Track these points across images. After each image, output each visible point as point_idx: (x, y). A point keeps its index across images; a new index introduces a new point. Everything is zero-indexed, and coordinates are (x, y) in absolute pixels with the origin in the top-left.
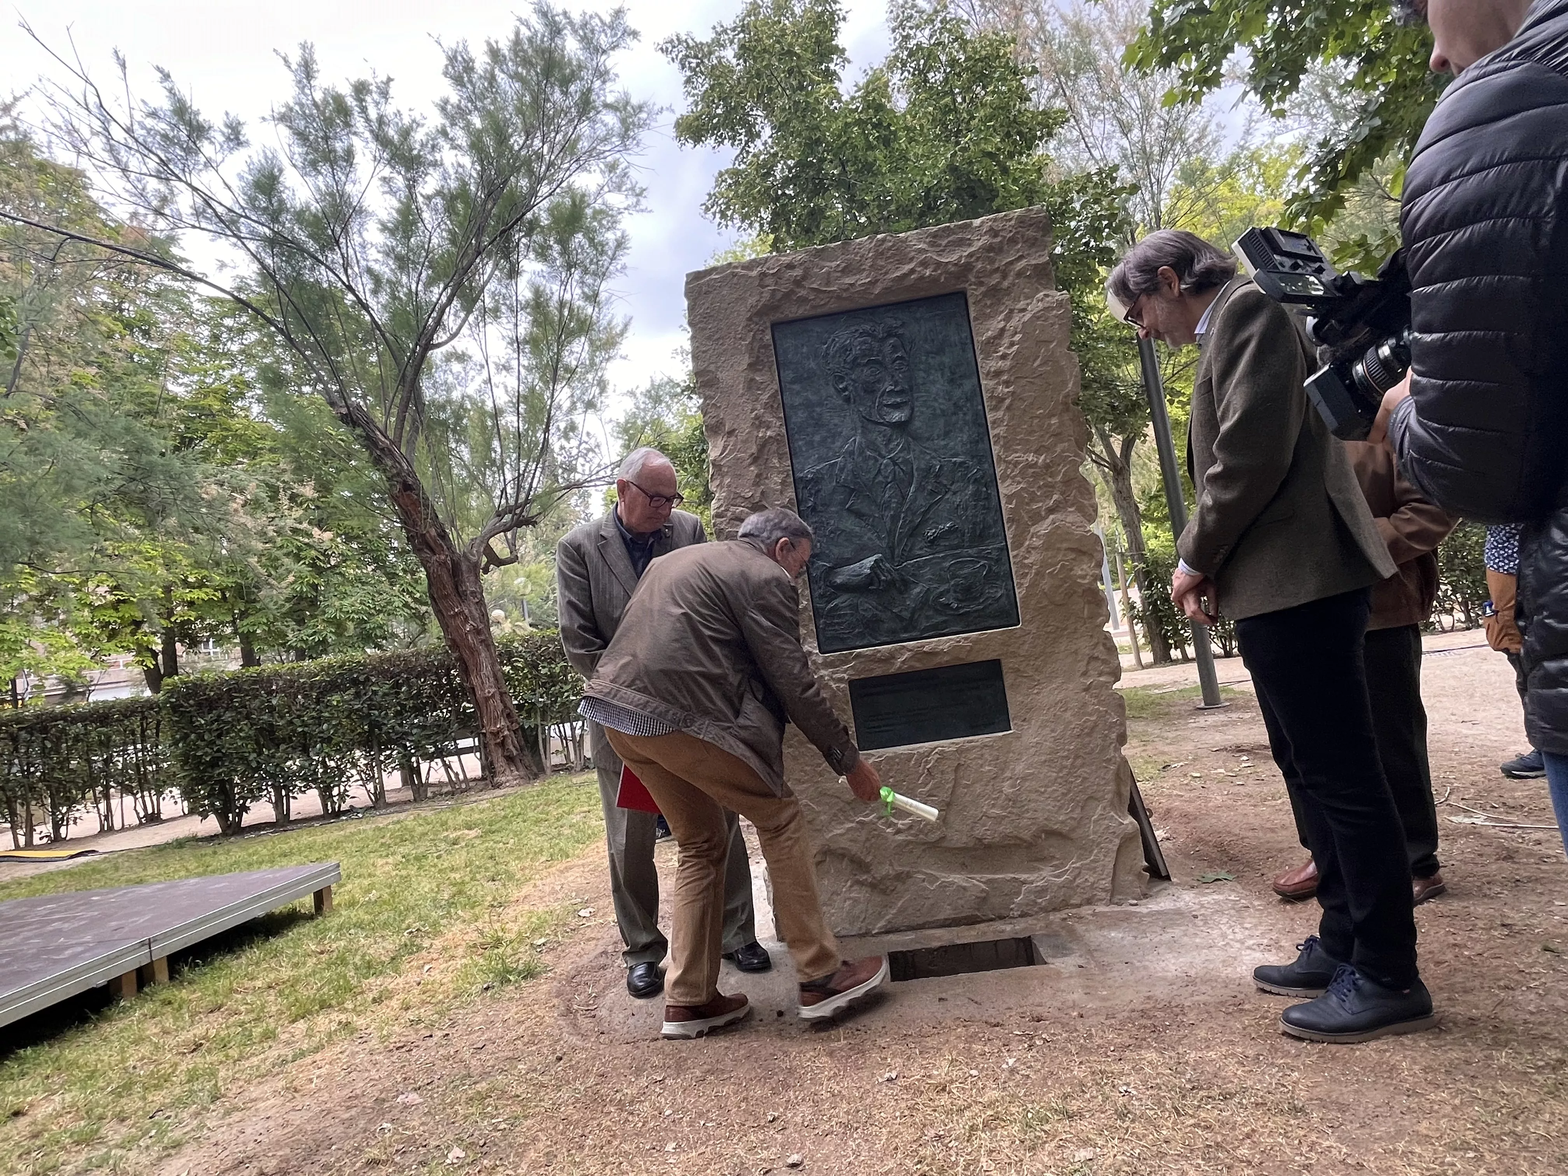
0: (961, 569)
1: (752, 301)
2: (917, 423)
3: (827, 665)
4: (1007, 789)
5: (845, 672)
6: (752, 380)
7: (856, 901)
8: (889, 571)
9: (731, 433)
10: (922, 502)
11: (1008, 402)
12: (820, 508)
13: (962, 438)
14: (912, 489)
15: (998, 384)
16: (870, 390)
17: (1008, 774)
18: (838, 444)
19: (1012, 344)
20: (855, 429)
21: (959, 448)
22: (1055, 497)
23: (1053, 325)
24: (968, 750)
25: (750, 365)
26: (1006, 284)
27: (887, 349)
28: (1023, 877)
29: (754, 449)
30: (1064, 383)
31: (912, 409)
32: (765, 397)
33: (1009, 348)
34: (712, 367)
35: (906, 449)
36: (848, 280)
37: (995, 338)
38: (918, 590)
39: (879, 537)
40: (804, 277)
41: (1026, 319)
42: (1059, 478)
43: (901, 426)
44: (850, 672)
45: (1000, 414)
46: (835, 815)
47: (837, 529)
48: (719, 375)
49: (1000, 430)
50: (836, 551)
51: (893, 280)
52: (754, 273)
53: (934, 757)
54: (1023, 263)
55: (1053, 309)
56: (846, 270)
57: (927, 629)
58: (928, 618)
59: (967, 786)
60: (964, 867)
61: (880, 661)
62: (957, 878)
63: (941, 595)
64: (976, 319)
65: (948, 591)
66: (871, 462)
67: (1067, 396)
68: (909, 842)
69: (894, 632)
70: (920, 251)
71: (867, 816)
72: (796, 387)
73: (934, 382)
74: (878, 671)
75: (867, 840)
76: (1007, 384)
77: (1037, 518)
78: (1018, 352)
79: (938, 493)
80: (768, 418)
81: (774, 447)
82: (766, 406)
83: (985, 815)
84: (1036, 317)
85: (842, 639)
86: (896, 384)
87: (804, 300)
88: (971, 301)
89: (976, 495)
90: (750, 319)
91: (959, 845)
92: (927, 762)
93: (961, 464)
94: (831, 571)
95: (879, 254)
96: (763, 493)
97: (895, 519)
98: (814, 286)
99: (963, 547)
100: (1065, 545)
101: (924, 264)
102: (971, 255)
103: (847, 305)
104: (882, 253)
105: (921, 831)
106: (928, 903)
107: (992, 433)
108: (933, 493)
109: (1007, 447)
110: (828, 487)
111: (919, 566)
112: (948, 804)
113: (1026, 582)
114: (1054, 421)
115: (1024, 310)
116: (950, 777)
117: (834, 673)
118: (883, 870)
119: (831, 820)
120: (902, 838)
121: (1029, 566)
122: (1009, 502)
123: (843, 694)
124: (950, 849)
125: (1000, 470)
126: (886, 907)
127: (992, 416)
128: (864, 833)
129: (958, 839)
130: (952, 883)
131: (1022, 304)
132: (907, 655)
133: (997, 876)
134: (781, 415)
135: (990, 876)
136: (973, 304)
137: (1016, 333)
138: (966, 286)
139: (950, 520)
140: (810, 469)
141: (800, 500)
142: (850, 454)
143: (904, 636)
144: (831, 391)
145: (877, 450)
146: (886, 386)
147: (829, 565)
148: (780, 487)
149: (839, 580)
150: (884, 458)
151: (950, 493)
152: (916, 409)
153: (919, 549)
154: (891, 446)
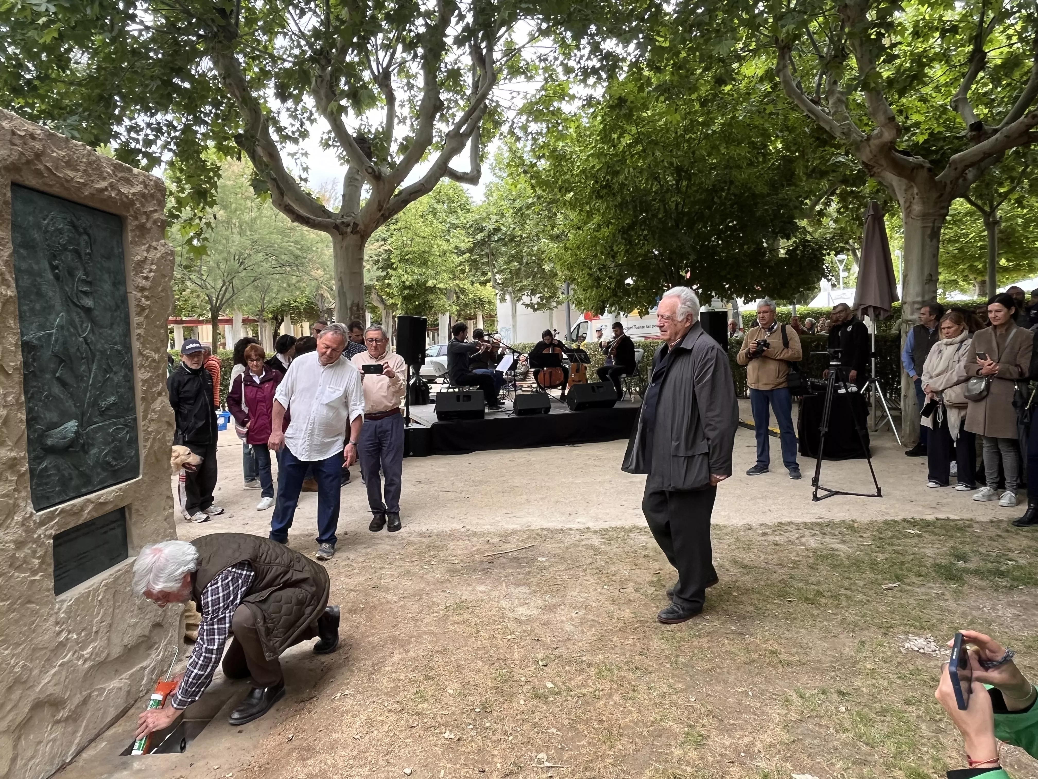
0: (118, 434)
3: (40, 524)
5: (52, 528)
7: (54, 740)
8: (83, 435)
10: (99, 378)
11: (147, 311)
12: (38, 373)
13: (118, 330)
15: (142, 297)
18: (53, 317)
19: (151, 271)
20: (62, 305)
23: (168, 265)
24: (119, 577)
26: (148, 225)
27: (83, 244)
28: (144, 664)
31: (94, 299)
32: (6, 254)
33: (149, 273)
35: (92, 332)
36: (71, 174)
37: (142, 262)
38: (94, 451)
39: (75, 405)
40: (42, 153)
41: (158, 255)
42: (160, 372)
43: (89, 312)
44: (55, 528)
45: (141, 319)
46: (43, 666)
47: (50, 395)
49: (141, 331)
51: (95, 190)
53: (103, 589)
54: (155, 215)
55: (169, 254)
56: (69, 164)
57: (97, 483)
58: (98, 474)
59: (120, 606)
60: (117, 673)
61: (74, 513)
62: (115, 684)
63: (106, 455)
64: (131, 243)
65: (110, 451)
66: (73, 338)
68: (91, 668)
69: (77, 488)
70: (109, 174)
71: (66, 655)
74: (73, 523)
75: (66, 678)
76: (147, 298)
77: (154, 400)
78: (155, 278)
79: (108, 372)
80: (8, 277)
81: (11, 308)
82: (6, 263)
83: (128, 626)
84: (162, 257)
85: (48, 498)
86: (86, 274)
87: (38, 173)
88: (130, 227)
89: (125, 376)
91: (116, 656)
92: (98, 596)
93: (119, 351)
94: (44, 434)
95: (90, 163)
97: (85, 390)
98: (48, 165)
99: (118, 417)
100: (165, 420)
101: (112, 186)
102: (134, 194)
103: (65, 194)
105: (96, 655)
106: (101, 712)
107: (136, 332)
109: (143, 345)
110: (47, 354)
111: (95, 431)
112: (111, 625)
113: (148, 444)
114: (162, 331)
115: (156, 249)
116: (111, 603)
117: (46, 530)
118: (77, 699)
119: (41, 672)
120: (87, 665)
121: (150, 433)
122: (143, 386)
123: (51, 549)
124: (111, 661)
125: (138, 360)
126: (75, 732)
127: (135, 319)
128: (64, 673)
129: (116, 651)
130: (113, 689)
131: (154, 244)
132: (91, 507)
133: (132, 671)
134: (14, 276)
135: (130, 672)
136: (131, 231)
137: (153, 264)
138: (128, 215)
139: (113, 395)
140: (33, 335)
141: (26, 364)
142: (61, 327)
143: (84, 490)
144: (47, 266)
145: (75, 328)
146: (80, 274)
147: (44, 428)
148: (13, 348)
149: (49, 442)
150: (80, 336)
151: (113, 373)
152: (96, 300)
153: (96, 417)
154: (84, 327)
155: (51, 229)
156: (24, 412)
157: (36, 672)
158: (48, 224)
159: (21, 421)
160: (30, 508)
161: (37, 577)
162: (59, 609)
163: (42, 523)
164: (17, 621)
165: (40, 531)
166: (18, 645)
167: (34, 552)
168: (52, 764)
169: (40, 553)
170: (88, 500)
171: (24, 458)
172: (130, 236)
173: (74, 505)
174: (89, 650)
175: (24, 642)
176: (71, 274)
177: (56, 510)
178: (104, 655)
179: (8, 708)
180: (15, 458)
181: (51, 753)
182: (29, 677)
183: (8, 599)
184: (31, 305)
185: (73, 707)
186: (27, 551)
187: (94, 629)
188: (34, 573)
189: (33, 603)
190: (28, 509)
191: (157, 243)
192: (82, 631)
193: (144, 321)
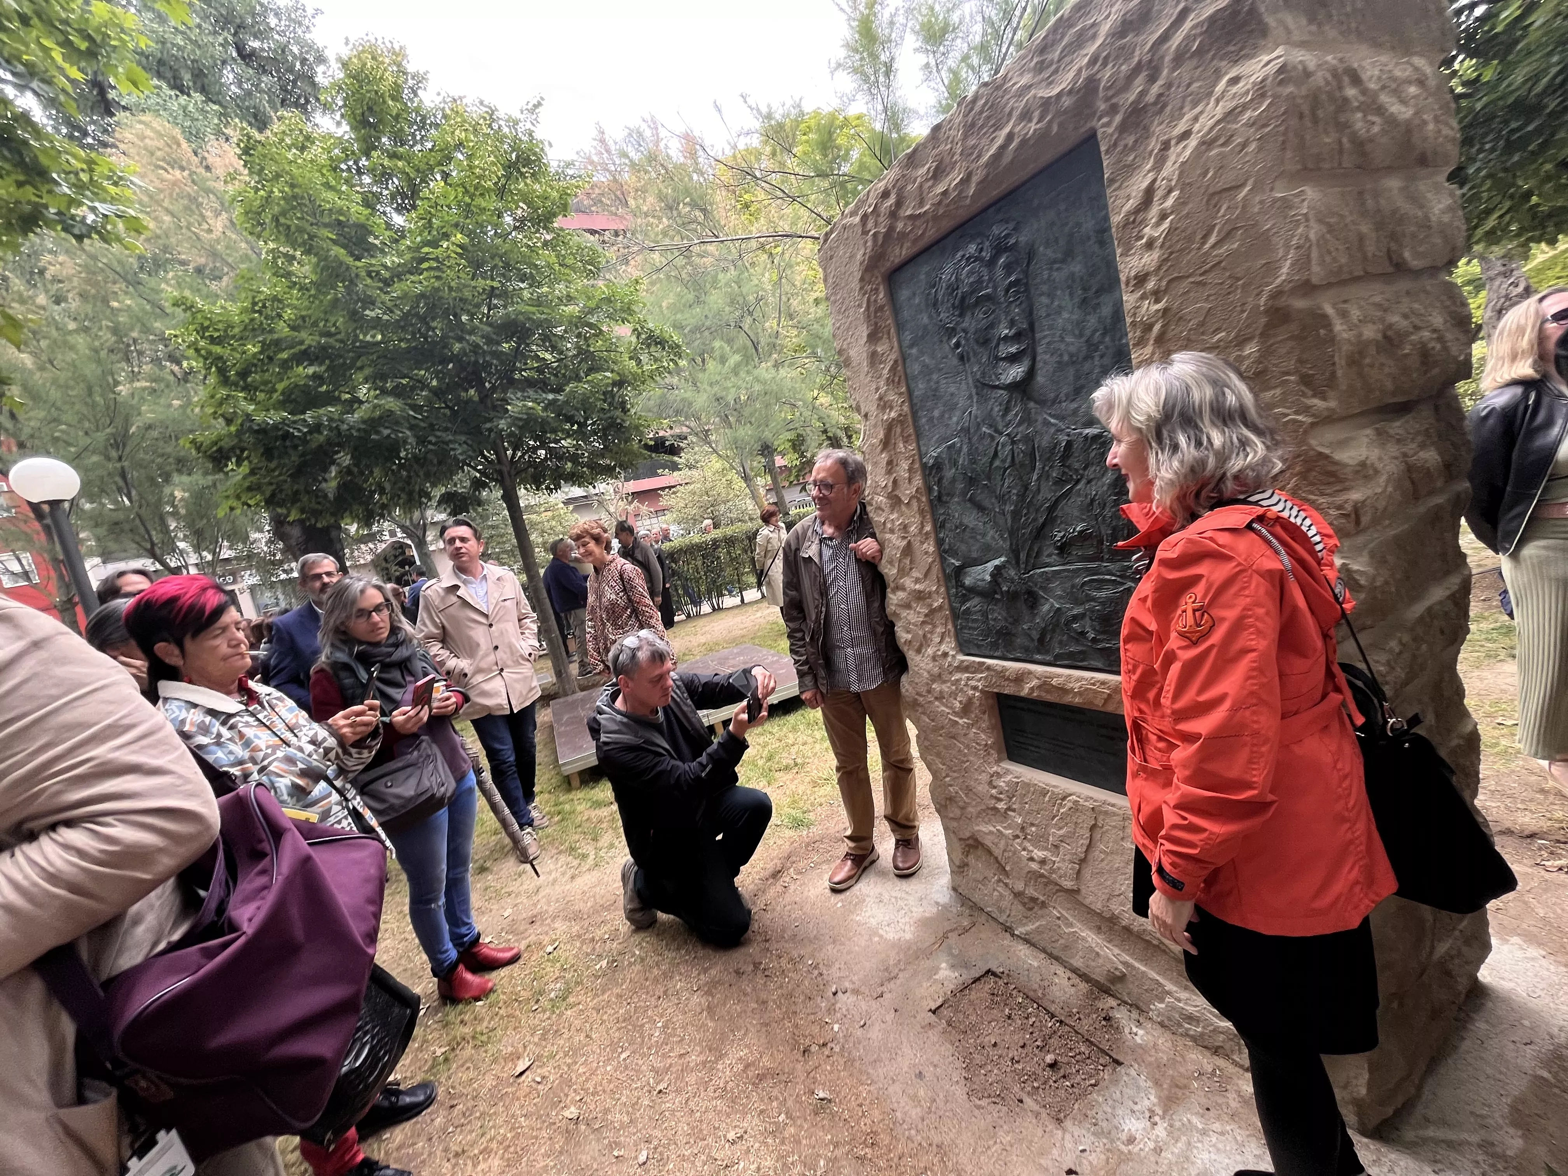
0: (1099, 589)
1: (859, 257)
2: (1040, 379)
3: (963, 668)
5: (979, 681)
6: (873, 353)
7: (1001, 896)
8: (1012, 581)
9: (866, 417)
10: (1047, 494)
11: (1157, 328)
12: (944, 498)
14: (1035, 477)
15: (1143, 297)
16: (985, 339)
18: (955, 419)
19: (1163, 217)
20: (970, 397)
23: (1244, 145)
24: (1106, 813)
25: (869, 336)
26: (1155, 89)
27: (999, 272)
29: (881, 435)
30: (1271, 268)
31: (1033, 359)
32: (886, 371)
33: (1158, 224)
35: (1027, 419)
37: (1137, 211)
38: (1046, 608)
39: (1002, 536)
40: (899, 204)
43: (1019, 387)
44: (983, 682)
46: (980, 813)
47: (961, 524)
50: (963, 547)
51: (987, 165)
52: (857, 219)
53: (1069, 803)
55: (1245, 107)
56: (937, 174)
57: (1058, 657)
58: (1061, 643)
61: (1008, 679)
62: (1092, 938)
63: (1075, 618)
65: (1082, 616)
66: (987, 441)
67: (1277, 294)
68: (1043, 875)
70: (1023, 92)
71: (1005, 828)
72: (914, 351)
73: (1060, 310)
75: (1005, 850)
76: (1157, 295)
78: (1171, 231)
79: (1066, 482)
80: (891, 397)
81: (899, 430)
82: (888, 382)
83: (1123, 894)
84: (1207, 144)
85: (978, 645)
86: (1012, 324)
87: (903, 235)
88: (1103, 149)
90: (862, 279)
91: (1095, 908)
92: (1061, 805)
93: (1096, 437)
94: (959, 571)
96: (895, 482)
97: (1016, 514)
98: (908, 213)
99: (1102, 560)
101: (1026, 116)
103: (947, 225)
104: (973, 125)
105: (1055, 871)
106: (1062, 941)
108: (1059, 482)
110: (949, 473)
111: (1049, 578)
112: (1083, 861)
115: (1186, 135)
116: (1085, 833)
117: (968, 679)
119: (978, 816)
120: (1034, 866)
123: (979, 703)
126: (1026, 918)
128: (1002, 842)
130: (1084, 939)
132: (1035, 683)
133: (1137, 965)
134: (903, 389)
135: (1131, 961)
136: (1107, 152)
137: (1170, 191)
138: (1094, 123)
139: (1083, 521)
140: (932, 453)
141: (929, 488)
142: (966, 432)
145: (993, 424)
146: (1004, 329)
147: (957, 563)
148: (907, 475)
149: (968, 581)
150: (1001, 434)
151: (1083, 481)
152: (1038, 358)
153: (1049, 556)
154: (1009, 418)
156: (932, 543)
159: (926, 553)
161: (960, 721)
162: (998, 775)
165: (957, 676)
166: (952, 769)
169: (961, 698)
170: (1030, 673)
171: (937, 591)
174: (1040, 854)
175: (957, 771)
176: (982, 338)
178: (1067, 884)
180: (920, 592)
182: (964, 808)
184: (929, 415)
185: (1016, 888)
186: (945, 688)
187: (1051, 839)
188: (956, 714)
189: (957, 742)
190: (944, 648)
191: (1198, 109)
192: (1032, 825)
193: (1153, 354)
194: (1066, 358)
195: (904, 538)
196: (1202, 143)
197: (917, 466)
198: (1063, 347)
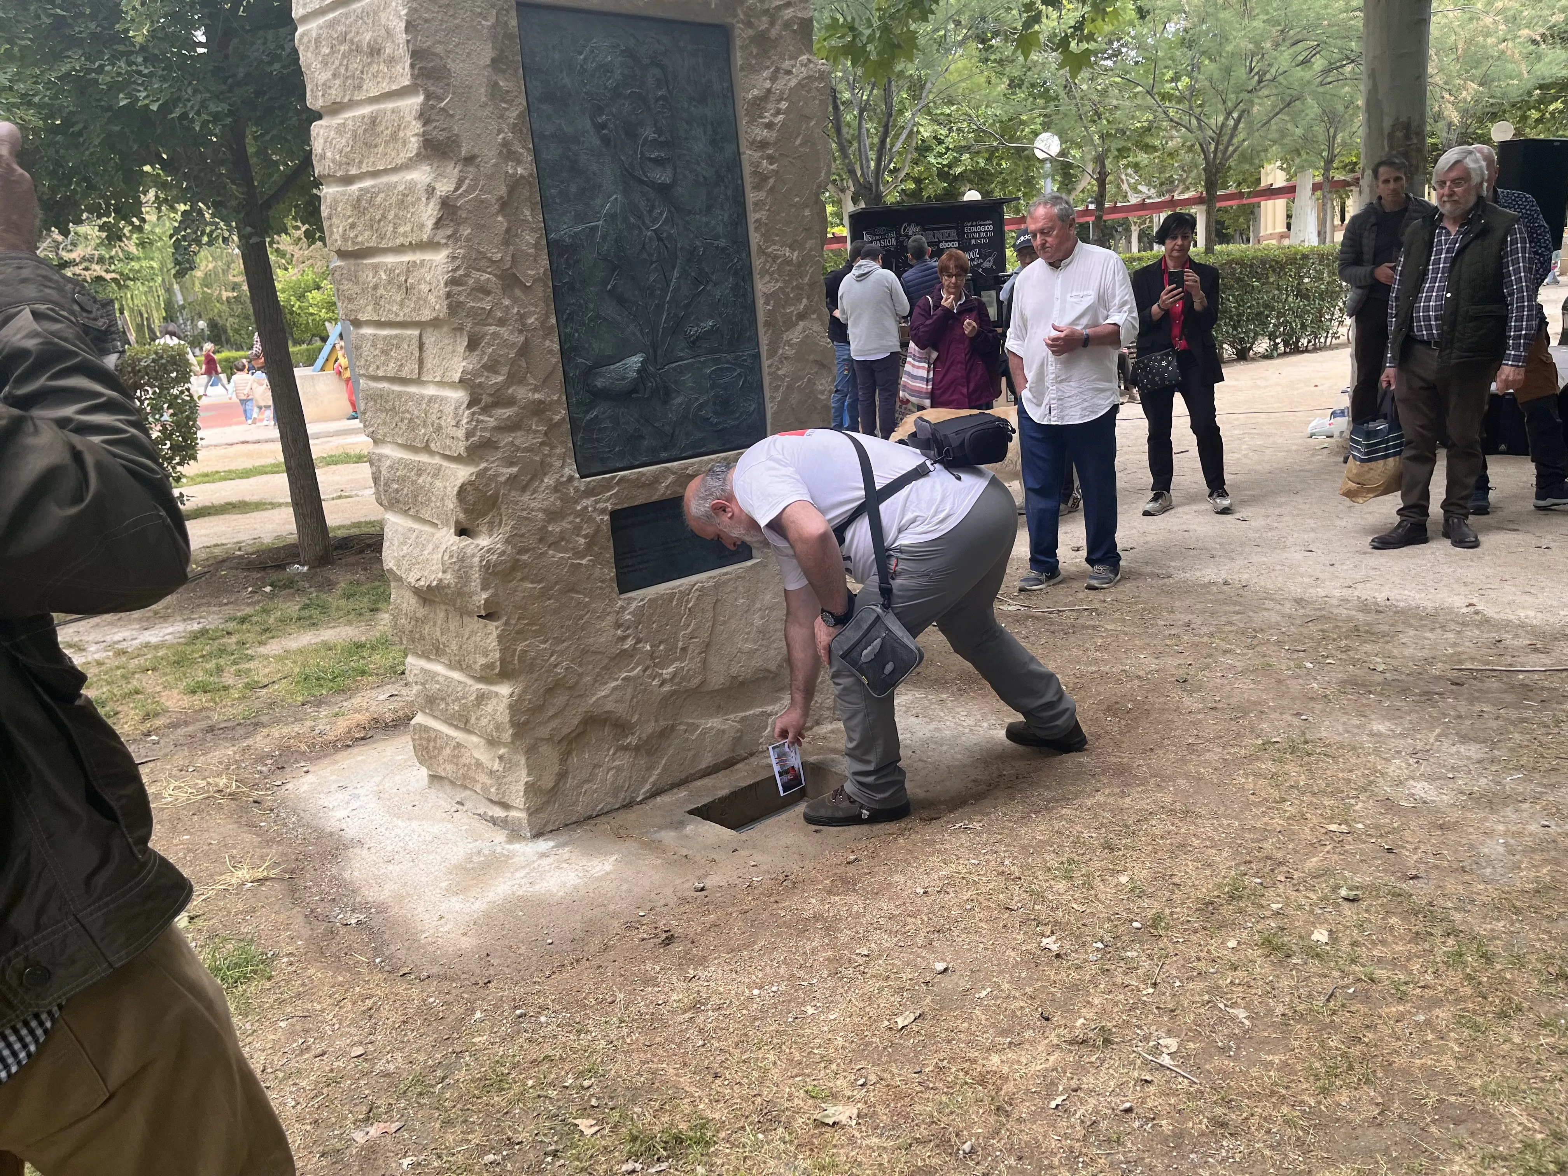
0: (721, 376)
2: (680, 190)
4: (758, 622)
5: (607, 500)
6: (496, 84)
7: (619, 769)
8: (653, 376)
9: (469, 160)
10: (685, 291)
11: (771, 181)
12: (577, 285)
13: (723, 217)
14: (676, 273)
15: (762, 158)
17: (758, 605)
18: (598, 202)
19: (778, 112)
20: (615, 183)
21: (720, 230)
22: (805, 301)
24: (724, 583)
25: (493, 60)
26: (773, 33)
27: (651, 82)
28: (769, 709)
29: (503, 191)
30: (818, 171)
31: (675, 168)
32: (513, 115)
33: (775, 116)
34: (439, 49)
35: (670, 221)
37: (761, 99)
38: (679, 400)
39: (641, 331)
41: (793, 83)
42: (806, 280)
43: (664, 190)
44: (613, 501)
45: (762, 195)
46: (599, 674)
47: (598, 316)
48: (451, 65)
49: (761, 215)
50: (596, 345)
53: (694, 595)
54: (788, 13)
55: (816, 79)
57: (686, 448)
58: (688, 434)
59: (725, 622)
60: (719, 710)
61: (644, 485)
62: (714, 723)
63: (702, 407)
64: (742, 69)
65: (708, 403)
66: (635, 232)
68: (673, 693)
69: (653, 450)
71: (633, 669)
72: (547, 107)
74: (641, 498)
75: (633, 697)
76: (771, 159)
77: (790, 325)
78: (784, 124)
79: (700, 283)
80: (519, 148)
81: (524, 193)
82: (514, 128)
83: (740, 651)
84: (800, 84)
85: (602, 459)
86: (659, 131)
88: (738, 43)
89: (735, 290)
91: (717, 687)
92: (688, 601)
93: (724, 249)
94: (590, 371)
96: (514, 256)
97: (659, 309)
99: (722, 351)
100: (812, 357)
105: (683, 678)
106: (690, 754)
107: (753, 216)
109: (767, 237)
110: (589, 257)
111: (681, 371)
112: (708, 645)
113: (779, 396)
114: (807, 213)
115: (789, 72)
116: (709, 615)
117: (596, 502)
118: (649, 728)
119: (595, 681)
120: (666, 688)
121: (782, 378)
122: (767, 303)
123: (606, 528)
124: (709, 692)
125: (757, 263)
126: (650, 768)
127: (751, 196)
128: (630, 690)
129: (717, 680)
130: (712, 728)
131: (786, 64)
132: (671, 478)
133: (748, 713)
134: (531, 146)
135: (743, 714)
136: (741, 47)
137: (782, 99)
138: (734, 21)
139: (712, 318)
140: (565, 230)
141: (554, 272)
142: (612, 217)
143: (664, 455)
144: (588, 124)
145: (640, 217)
146: (648, 133)
147: (589, 363)
148: (532, 251)
149: (599, 383)
150: (648, 228)
151: (711, 284)
152: (678, 170)
153: (682, 350)
154: (654, 214)
155: (591, 66)
156: (556, 339)
157: (588, 679)
158: (585, 59)
159: (550, 352)
160: (570, 470)
161: (584, 562)
162: (623, 608)
163: (590, 492)
164: (556, 612)
165: (586, 502)
166: (559, 641)
167: (578, 529)
168: (615, 796)
169: (587, 530)
171: (559, 401)
172: (739, 58)
173: (643, 474)
174: (671, 670)
175: (568, 638)
176: (631, 132)
177: (615, 477)
178: (696, 681)
179: (550, 714)
180: (541, 402)
181: (613, 783)
182: (577, 683)
183: (540, 582)
184: (562, 187)
185: (644, 736)
186: (565, 524)
187: (680, 644)
188: (579, 555)
189: (578, 592)
190: (567, 471)
191: (793, 62)
192: (660, 643)
193: (767, 197)
194: (701, 179)
195: (521, 332)
196: (799, 83)
197: (544, 242)
198: (699, 169)
